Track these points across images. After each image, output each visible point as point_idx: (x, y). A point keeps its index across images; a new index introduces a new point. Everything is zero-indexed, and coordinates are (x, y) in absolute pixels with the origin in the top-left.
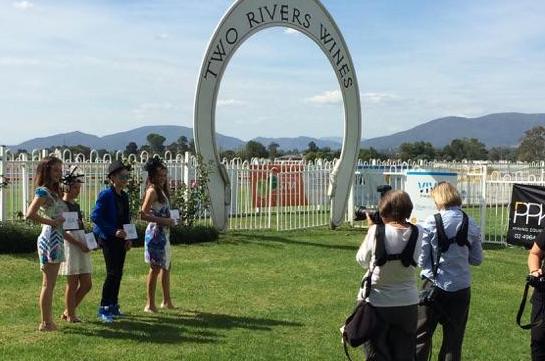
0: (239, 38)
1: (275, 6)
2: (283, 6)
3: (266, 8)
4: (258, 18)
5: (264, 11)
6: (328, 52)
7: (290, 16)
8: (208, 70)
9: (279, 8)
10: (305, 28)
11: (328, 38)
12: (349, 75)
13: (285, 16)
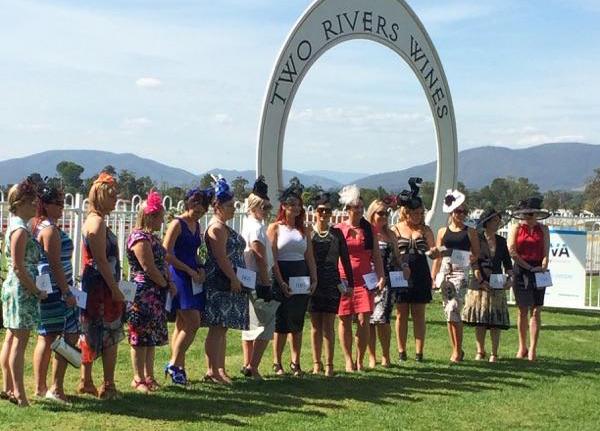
0: (313, 53)
1: (357, 13)
2: (366, 13)
3: (345, 15)
4: (336, 28)
5: (342, 18)
6: (419, 72)
7: (374, 25)
8: (275, 94)
9: (361, 16)
10: (391, 40)
11: (419, 55)
12: (444, 102)
13: (368, 25)
